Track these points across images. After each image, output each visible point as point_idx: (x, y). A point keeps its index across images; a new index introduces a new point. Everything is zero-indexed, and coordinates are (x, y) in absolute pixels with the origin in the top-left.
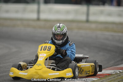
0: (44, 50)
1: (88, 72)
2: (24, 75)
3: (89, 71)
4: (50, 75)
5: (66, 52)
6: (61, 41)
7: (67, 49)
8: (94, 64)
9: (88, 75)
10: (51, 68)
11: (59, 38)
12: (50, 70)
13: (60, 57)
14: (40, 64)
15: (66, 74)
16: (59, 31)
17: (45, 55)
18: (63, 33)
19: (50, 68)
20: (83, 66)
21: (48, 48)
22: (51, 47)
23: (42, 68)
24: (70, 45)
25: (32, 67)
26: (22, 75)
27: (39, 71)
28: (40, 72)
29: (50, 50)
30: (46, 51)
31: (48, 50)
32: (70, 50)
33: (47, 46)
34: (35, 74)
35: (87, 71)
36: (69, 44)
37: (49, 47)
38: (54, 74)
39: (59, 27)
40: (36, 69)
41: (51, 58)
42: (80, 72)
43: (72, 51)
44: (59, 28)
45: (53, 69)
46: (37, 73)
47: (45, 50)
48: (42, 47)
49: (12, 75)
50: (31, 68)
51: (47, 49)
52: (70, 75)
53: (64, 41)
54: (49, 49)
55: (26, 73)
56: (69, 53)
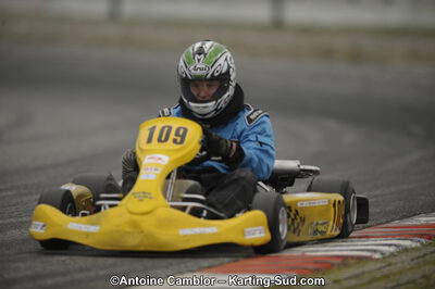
0: (159, 140)
1: (321, 228)
2: (88, 235)
3: (322, 224)
4: (185, 236)
5: (239, 150)
6: (211, 105)
7: (239, 137)
8: (341, 198)
9: (319, 236)
10: (188, 210)
11: (202, 94)
12: (185, 215)
13: (217, 170)
14: (146, 195)
15: (243, 233)
16: (199, 68)
17: (166, 159)
18: (216, 74)
19: (183, 209)
20: (305, 204)
21: (177, 134)
22: (186, 130)
23: (155, 209)
24: (250, 121)
25: (116, 205)
26: (80, 233)
27: (145, 218)
28: (147, 223)
29: (182, 142)
30: (170, 145)
31: (175, 141)
32: (252, 138)
33: (170, 128)
34: (127, 229)
35: (317, 224)
36: (248, 117)
37: (178, 129)
38: (198, 230)
39: (201, 52)
40: (130, 213)
41: (184, 171)
42: (292, 228)
43: (261, 143)
44: (200, 54)
45: (196, 213)
46: (135, 225)
47: (166, 139)
48: (152, 131)
49: (38, 231)
50: (111, 206)
51: (172, 136)
52: (257, 235)
53: (223, 105)
54: (181, 136)
55: (93, 224)
56: (250, 149)
